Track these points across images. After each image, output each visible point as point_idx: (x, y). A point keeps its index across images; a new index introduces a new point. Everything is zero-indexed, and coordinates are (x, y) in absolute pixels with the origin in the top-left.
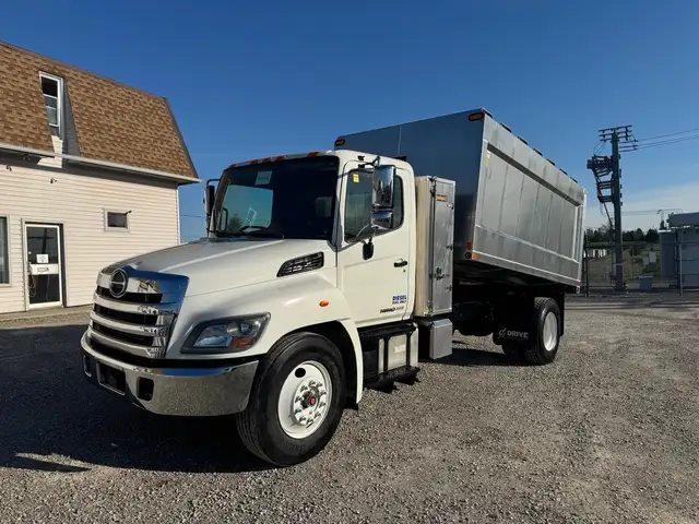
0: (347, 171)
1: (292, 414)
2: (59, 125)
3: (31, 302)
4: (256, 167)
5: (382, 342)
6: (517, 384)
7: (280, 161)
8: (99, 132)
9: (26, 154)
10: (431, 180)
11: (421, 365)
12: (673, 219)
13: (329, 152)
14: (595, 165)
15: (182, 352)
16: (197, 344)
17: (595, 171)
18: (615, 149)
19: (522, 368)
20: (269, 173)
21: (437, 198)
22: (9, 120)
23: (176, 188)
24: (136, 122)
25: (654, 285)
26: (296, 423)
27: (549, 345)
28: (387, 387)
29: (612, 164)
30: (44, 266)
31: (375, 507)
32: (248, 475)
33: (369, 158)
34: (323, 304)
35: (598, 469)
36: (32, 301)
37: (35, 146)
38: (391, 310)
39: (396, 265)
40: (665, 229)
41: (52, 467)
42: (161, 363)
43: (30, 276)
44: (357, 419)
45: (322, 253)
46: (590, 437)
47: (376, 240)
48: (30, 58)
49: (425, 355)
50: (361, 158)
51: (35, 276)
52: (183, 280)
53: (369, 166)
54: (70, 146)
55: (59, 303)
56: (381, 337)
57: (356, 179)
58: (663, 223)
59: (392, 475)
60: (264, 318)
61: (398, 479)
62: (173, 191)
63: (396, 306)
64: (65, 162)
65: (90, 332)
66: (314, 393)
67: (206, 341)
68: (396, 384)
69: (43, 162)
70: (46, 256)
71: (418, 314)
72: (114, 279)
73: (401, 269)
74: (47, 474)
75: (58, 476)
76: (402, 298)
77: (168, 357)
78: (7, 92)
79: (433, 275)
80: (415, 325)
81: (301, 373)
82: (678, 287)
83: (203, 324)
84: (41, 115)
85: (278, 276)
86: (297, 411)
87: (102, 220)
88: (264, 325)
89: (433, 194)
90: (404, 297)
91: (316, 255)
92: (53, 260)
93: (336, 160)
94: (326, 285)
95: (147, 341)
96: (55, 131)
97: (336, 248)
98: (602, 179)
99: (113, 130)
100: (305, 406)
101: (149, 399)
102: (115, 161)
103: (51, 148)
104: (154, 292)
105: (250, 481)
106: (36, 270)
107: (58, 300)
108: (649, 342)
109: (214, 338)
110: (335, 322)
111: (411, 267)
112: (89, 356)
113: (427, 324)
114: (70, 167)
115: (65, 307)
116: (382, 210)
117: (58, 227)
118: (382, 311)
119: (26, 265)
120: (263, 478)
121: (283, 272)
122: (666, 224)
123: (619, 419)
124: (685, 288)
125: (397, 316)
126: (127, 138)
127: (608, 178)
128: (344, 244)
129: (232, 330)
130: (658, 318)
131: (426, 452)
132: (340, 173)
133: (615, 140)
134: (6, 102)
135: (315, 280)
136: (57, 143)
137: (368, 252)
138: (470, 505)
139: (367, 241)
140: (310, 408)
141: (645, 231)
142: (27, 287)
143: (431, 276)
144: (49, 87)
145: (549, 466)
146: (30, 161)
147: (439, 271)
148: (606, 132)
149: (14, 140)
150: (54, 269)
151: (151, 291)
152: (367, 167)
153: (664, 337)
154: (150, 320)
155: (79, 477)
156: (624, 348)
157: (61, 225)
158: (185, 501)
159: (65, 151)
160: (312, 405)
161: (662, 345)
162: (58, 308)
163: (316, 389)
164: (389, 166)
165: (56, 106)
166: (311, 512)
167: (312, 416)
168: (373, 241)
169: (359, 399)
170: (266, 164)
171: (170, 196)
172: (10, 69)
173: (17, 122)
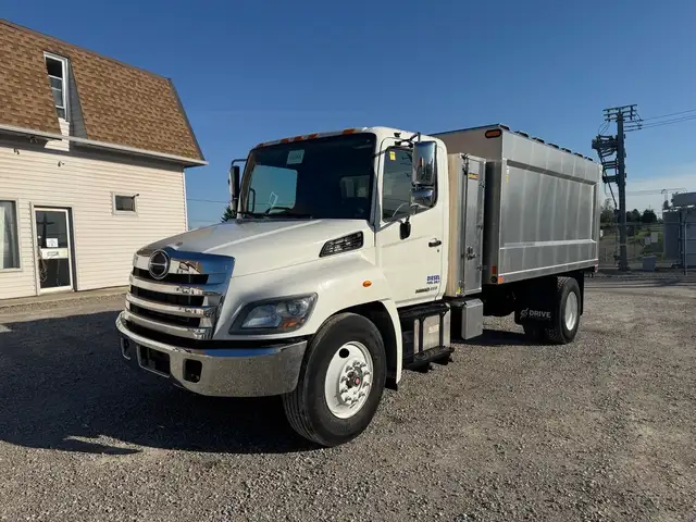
0: (384, 148)
1: (338, 394)
2: (65, 107)
3: (42, 287)
4: (285, 146)
5: (417, 322)
6: (542, 363)
7: (313, 140)
8: (106, 114)
9: (33, 136)
10: (464, 158)
11: (453, 345)
12: (678, 198)
13: (365, 129)
14: (598, 145)
15: (231, 333)
16: (244, 326)
17: (599, 151)
18: (620, 129)
19: (545, 348)
20: (301, 153)
21: (469, 176)
22: (15, 101)
23: (182, 171)
24: (141, 103)
25: (657, 265)
26: (342, 403)
27: (570, 325)
28: (424, 368)
29: (616, 144)
30: (53, 251)
31: (430, 486)
32: (297, 455)
33: (405, 135)
34: (366, 285)
35: (642, 446)
36: (43, 285)
37: (42, 129)
38: (426, 290)
39: (431, 245)
40: (669, 208)
41: (99, 449)
42: (208, 345)
43: (40, 261)
44: (391, 399)
45: (362, 233)
46: (628, 414)
47: (414, 220)
48: (34, 37)
49: (457, 335)
50: (397, 135)
51: (45, 260)
52: (229, 261)
53: (406, 144)
54: (77, 128)
55: (70, 288)
56: (416, 318)
57: (393, 157)
58: (666, 203)
59: (439, 453)
60: (313, 299)
61: (447, 458)
62: (179, 174)
63: (430, 286)
64: (73, 145)
65: (127, 315)
66: (357, 372)
67: (253, 322)
68: (431, 364)
69: (50, 145)
70: (56, 240)
71: (450, 294)
72: (154, 260)
73: (434, 249)
74: (93, 456)
75: (105, 459)
76: (436, 278)
77: (215, 338)
78: (11, 73)
79: (464, 255)
80: (448, 305)
81: (345, 354)
82: (681, 266)
83: (251, 305)
84: (46, 97)
85: (320, 256)
86: (342, 392)
87: (110, 204)
88: (312, 305)
89: (466, 173)
90: (437, 277)
91: (355, 235)
92: (62, 244)
93: (373, 137)
94: (366, 264)
95: (194, 322)
96: (60, 112)
97: (375, 227)
98: (607, 159)
99: (119, 112)
100: (350, 387)
101: (195, 380)
102: (121, 143)
103: (58, 130)
104: (196, 273)
105: (299, 461)
106: (46, 254)
107: (68, 284)
108: (664, 321)
109: (263, 319)
110: (377, 302)
111: (445, 247)
112: (127, 340)
113: (459, 304)
114: (78, 150)
115: (76, 291)
116: (422, 188)
117: (67, 211)
118: (417, 292)
119: (36, 250)
120: (310, 458)
121: (324, 252)
122: (670, 204)
123: (652, 397)
124: (689, 267)
125: (431, 296)
126: (133, 121)
127: (613, 157)
128: (382, 224)
129: (280, 310)
130: (665, 296)
131: (468, 430)
132: (378, 151)
133: (620, 120)
134: (12, 84)
135: (357, 261)
136: (64, 125)
137: (405, 231)
138: (525, 484)
139: (404, 220)
140: (354, 388)
141: (641, 212)
142: (37, 271)
143: (462, 256)
144: (54, 68)
145: (594, 444)
146: (37, 144)
147: (470, 251)
148: (611, 112)
149: (21, 123)
150: (63, 253)
151: (192, 271)
152: (403, 144)
153: (677, 315)
154: (197, 301)
155: (126, 459)
156: (639, 327)
157: (70, 209)
158: (238, 482)
159: (72, 132)
160: (356, 385)
161: (676, 323)
162: (69, 292)
163: (359, 369)
164: (430, 142)
165: (61, 88)
166: (367, 491)
167: (357, 396)
168: (410, 221)
169: (398, 380)
170: (297, 143)
171: (176, 180)
172: (14, 49)
173: (23, 103)
